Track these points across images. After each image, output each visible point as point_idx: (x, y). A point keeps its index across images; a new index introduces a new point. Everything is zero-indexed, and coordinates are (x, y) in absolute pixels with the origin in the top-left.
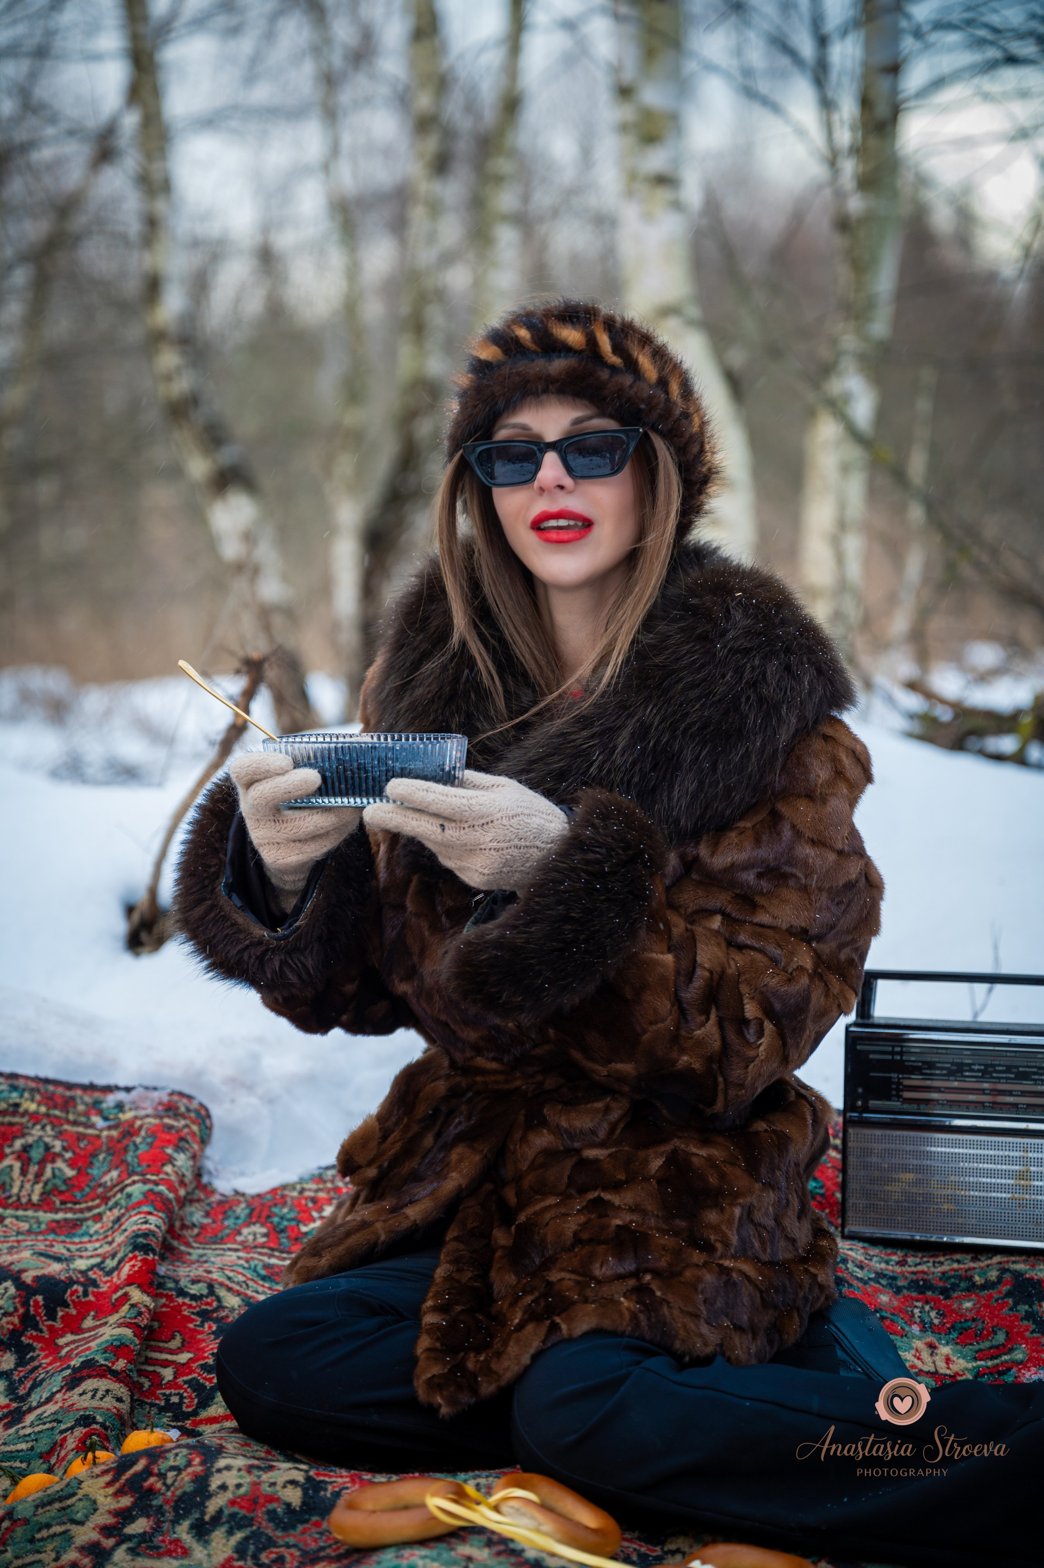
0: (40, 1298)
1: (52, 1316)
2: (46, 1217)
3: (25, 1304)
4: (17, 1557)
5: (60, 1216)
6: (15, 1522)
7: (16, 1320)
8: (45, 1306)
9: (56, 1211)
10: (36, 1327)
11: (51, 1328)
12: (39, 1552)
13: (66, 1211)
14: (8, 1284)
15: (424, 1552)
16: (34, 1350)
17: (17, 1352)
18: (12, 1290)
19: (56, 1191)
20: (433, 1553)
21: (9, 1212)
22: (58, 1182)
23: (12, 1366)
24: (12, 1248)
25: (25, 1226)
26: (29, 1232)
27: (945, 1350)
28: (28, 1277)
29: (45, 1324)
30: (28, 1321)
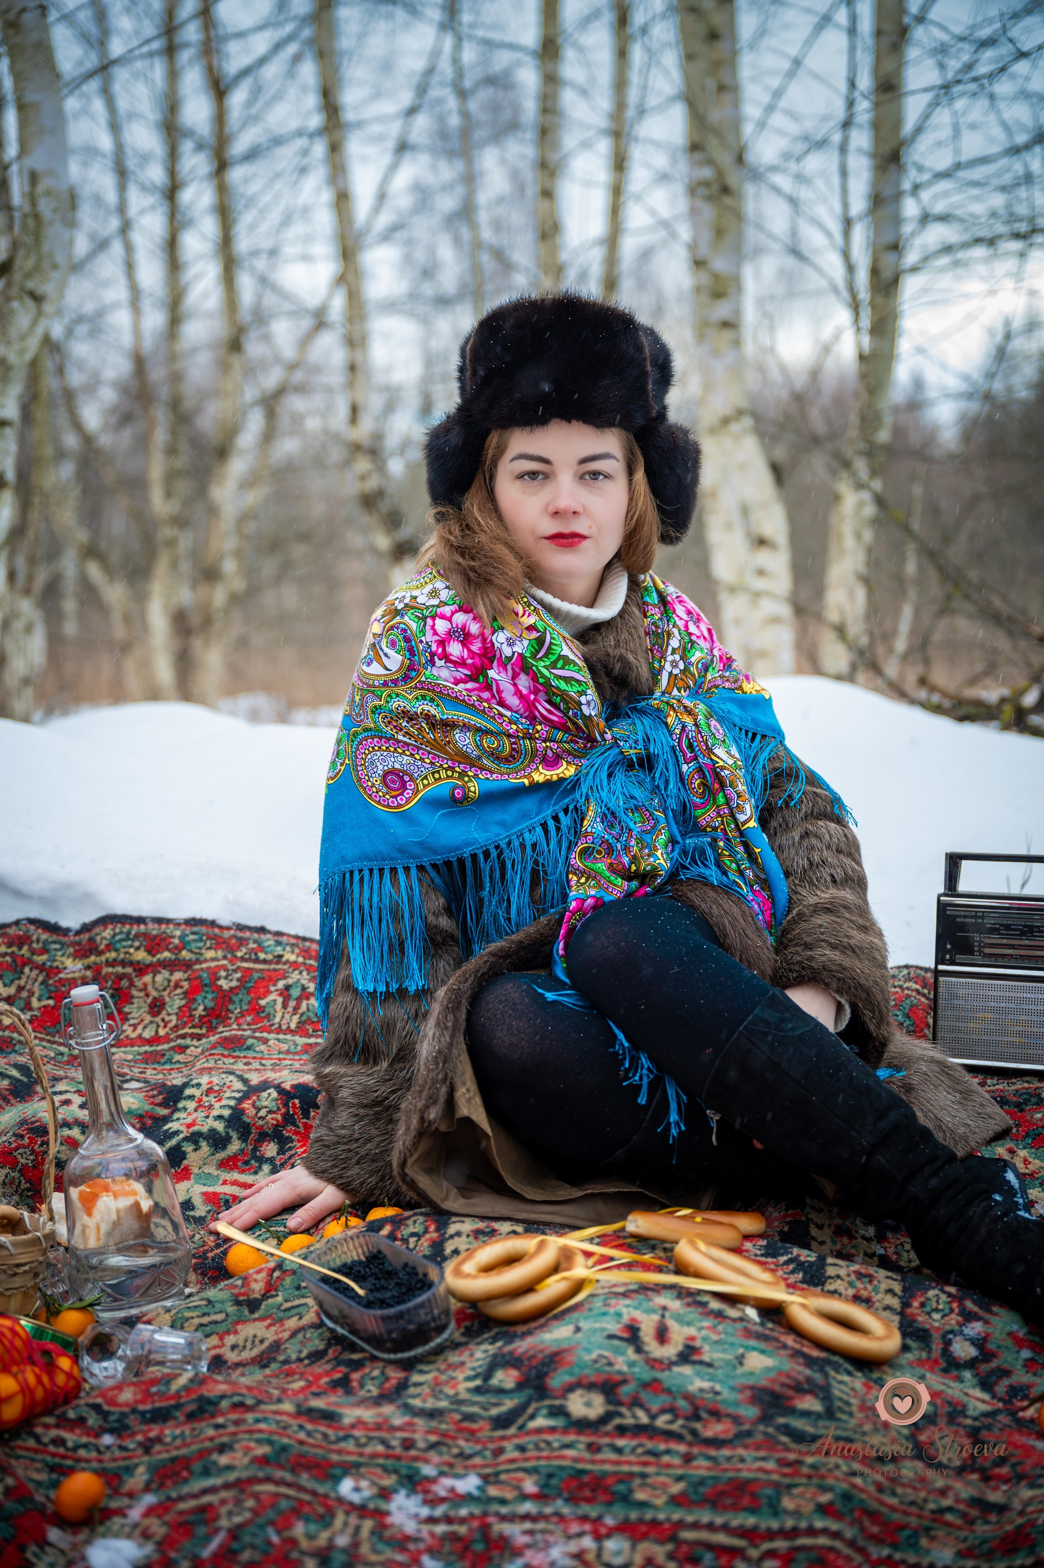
0: (297, 1101)
1: (306, 1115)
2: (301, 1041)
3: (286, 1105)
4: (286, 1301)
5: (312, 1040)
6: (284, 1272)
7: (279, 1117)
8: (301, 1108)
9: (310, 1036)
10: (294, 1124)
11: (305, 1124)
12: (303, 1297)
13: (317, 1037)
14: (272, 1090)
15: (627, 1302)
16: (292, 1141)
17: (279, 1143)
18: (275, 1094)
19: (309, 1021)
20: (636, 1303)
21: (272, 1036)
22: (311, 1015)
23: (274, 1154)
24: (274, 1065)
25: (285, 1047)
26: (288, 1052)
27: (1023, 1153)
28: (287, 1086)
29: (301, 1122)
30: (288, 1119)
